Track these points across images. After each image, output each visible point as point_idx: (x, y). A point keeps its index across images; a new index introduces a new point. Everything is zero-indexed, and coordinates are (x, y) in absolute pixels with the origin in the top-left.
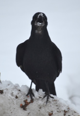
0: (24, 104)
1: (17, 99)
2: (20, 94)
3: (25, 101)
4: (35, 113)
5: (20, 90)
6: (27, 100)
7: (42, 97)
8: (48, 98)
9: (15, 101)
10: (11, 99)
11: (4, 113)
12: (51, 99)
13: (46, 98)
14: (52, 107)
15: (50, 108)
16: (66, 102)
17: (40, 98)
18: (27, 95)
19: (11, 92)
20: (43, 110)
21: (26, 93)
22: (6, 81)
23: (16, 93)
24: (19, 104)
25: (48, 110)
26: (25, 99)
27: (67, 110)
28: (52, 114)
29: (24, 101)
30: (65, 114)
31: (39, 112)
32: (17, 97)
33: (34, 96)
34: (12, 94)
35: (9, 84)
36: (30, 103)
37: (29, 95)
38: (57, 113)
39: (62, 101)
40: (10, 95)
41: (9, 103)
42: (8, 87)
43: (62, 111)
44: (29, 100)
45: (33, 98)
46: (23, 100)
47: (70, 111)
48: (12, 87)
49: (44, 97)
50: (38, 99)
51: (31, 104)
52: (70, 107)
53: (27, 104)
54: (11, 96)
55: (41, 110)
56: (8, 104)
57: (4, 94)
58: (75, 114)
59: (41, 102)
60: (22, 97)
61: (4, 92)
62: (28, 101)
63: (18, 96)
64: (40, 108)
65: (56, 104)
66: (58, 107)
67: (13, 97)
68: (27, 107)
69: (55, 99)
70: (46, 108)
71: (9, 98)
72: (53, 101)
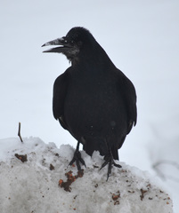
0: (65, 180)
1: (52, 171)
2: (58, 162)
3: (69, 175)
4: (88, 196)
5: (57, 155)
6: (71, 172)
7: (100, 166)
8: (110, 168)
9: (49, 175)
10: (42, 171)
11: (30, 198)
12: (115, 169)
13: (106, 167)
14: (118, 185)
15: (114, 186)
16: (144, 173)
17: (95, 167)
18: (71, 164)
19: (41, 158)
20: (101, 191)
21: (70, 160)
22: (31, 137)
23: (50, 159)
24: (57, 180)
25: (110, 190)
26: (68, 171)
27: (145, 188)
28: (119, 196)
29: (66, 174)
30: (142, 197)
31: (94, 194)
32: (52, 168)
33: (84, 164)
34: (43, 162)
35: (38, 143)
36: (76, 177)
37: (75, 163)
38: (127, 194)
39: (136, 173)
40: (39, 164)
41: (38, 179)
42: (36, 149)
43: (137, 190)
44: (75, 172)
45: (83, 167)
46: (65, 172)
47: (151, 190)
48: (43, 149)
49: (103, 166)
50: (92, 171)
51: (79, 178)
52: (152, 183)
53: (71, 179)
54: (41, 166)
55: (97, 190)
56: (37, 181)
57: (28, 162)
58: (161, 195)
59: (97, 176)
60: (62, 167)
61: (28, 158)
62: (73, 175)
63: (54, 165)
64: (96, 186)
65: (126, 179)
66: (129, 184)
67: (45, 168)
68: (72, 186)
69: (123, 168)
70: (108, 186)
71: (38, 170)
72: (120, 172)
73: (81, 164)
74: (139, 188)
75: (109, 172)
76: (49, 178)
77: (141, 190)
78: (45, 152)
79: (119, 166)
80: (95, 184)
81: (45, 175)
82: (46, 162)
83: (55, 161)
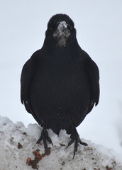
0: (33, 158)
1: (21, 150)
2: (26, 141)
3: (36, 153)
5: (25, 134)
6: (38, 150)
7: (66, 144)
9: (17, 153)
10: (11, 150)
12: (81, 147)
13: (73, 145)
14: (84, 162)
15: (80, 163)
16: (109, 150)
17: (62, 145)
18: (38, 142)
19: (9, 137)
20: (68, 167)
21: (37, 139)
23: (18, 138)
24: (25, 158)
26: (35, 149)
27: (111, 166)
29: (34, 153)
32: (20, 146)
33: (51, 142)
34: (11, 141)
35: (6, 122)
36: (44, 155)
37: (42, 142)
39: (102, 151)
40: (7, 143)
41: (7, 158)
42: (4, 129)
43: (103, 167)
44: (42, 151)
45: (50, 146)
46: (32, 150)
47: (116, 167)
48: (11, 129)
49: (70, 144)
50: (58, 149)
51: (46, 157)
52: (117, 160)
53: (38, 157)
54: (9, 144)
55: (64, 168)
56: (5, 160)
59: (63, 153)
60: (29, 145)
62: (41, 153)
63: (22, 144)
64: (63, 164)
65: (92, 156)
66: (95, 161)
67: (13, 147)
68: (39, 164)
69: (89, 146)
70: (74, 164)
71: (7, 149)
72: (86, 150)
73: (48, 143)
74: (105, 166)
75: (76, 150)
76: (18, 157)
77: (107, 167)
78: (13, 131)
79: (85, 144)
80: (61, 162)
81: (13, 154)
82: (14, 140)
83: (23, 139)
